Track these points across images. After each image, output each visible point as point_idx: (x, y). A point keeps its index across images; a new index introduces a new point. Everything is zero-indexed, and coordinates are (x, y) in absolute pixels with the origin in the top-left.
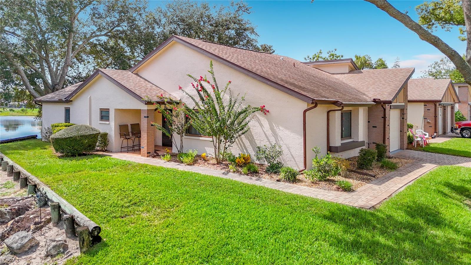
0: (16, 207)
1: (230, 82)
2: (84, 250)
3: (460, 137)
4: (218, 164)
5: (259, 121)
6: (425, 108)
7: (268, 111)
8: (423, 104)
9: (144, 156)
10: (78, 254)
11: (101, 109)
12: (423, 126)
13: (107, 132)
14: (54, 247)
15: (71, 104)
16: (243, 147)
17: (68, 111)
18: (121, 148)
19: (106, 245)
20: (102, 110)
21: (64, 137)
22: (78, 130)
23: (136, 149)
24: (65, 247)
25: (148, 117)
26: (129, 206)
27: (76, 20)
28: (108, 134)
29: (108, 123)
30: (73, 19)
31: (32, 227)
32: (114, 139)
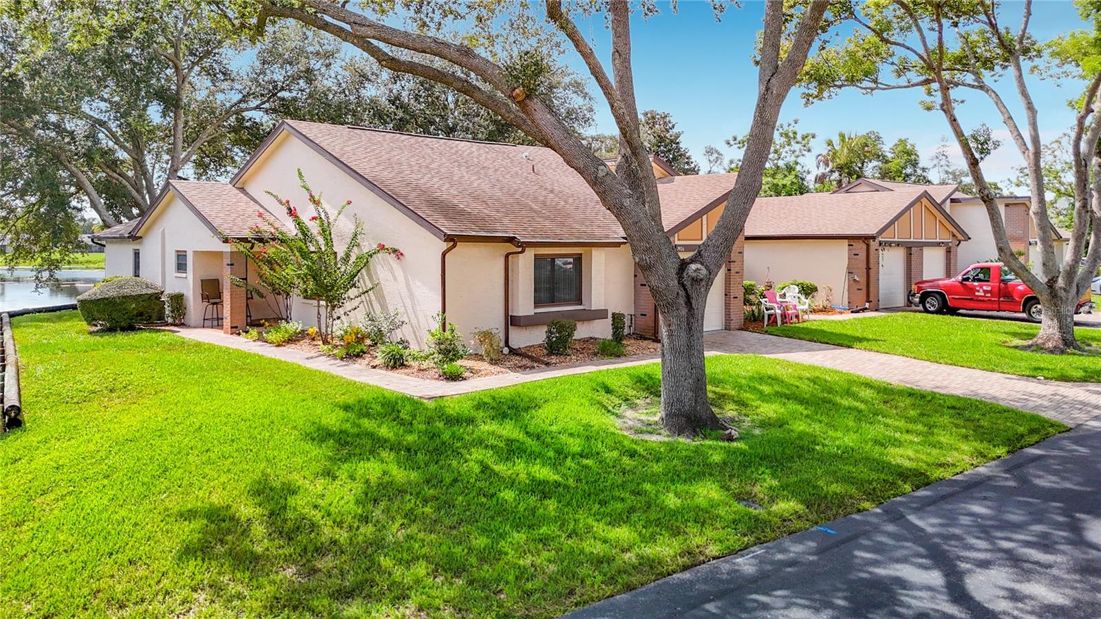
1: (349, 203)
3: (920, 312)
5: (392, 271)
6: (849, 250)
7: (402, 254)
8: (846, 242)
9: (227, 333)
11: (178, 251)
12: (846, 287)
13: (183, 291)
15: (141, 243)
17: (137, 254)
18: (204, 319)
20: (179, 254)
21: (94, 297)
22: (121, 287)
23: (217, 322)
25: (232, 265)
27: (186, 83)
28: (183, 295)
29: (184, 275)
30: (181, 82)
32: (192, 303)
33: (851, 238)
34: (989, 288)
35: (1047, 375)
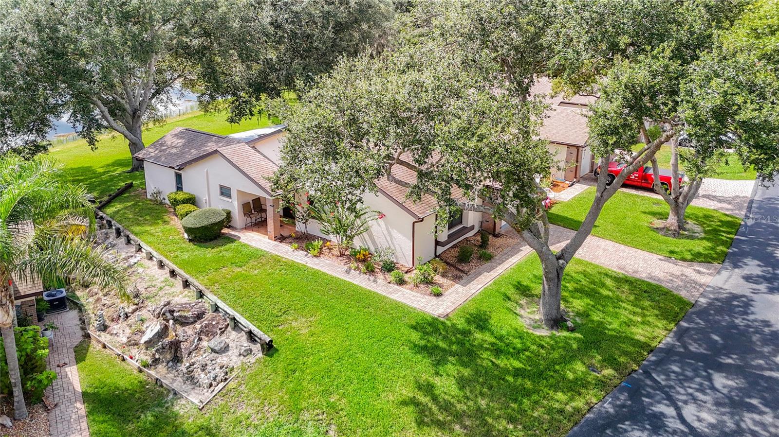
0: (196, 313)
2: (265, 353)
4: (341, 256)
7: (385, 215)
8: (566, 146)
9: (272, 240)
10: (260, 355)
11: (220, 185)
13: (231, 209)
14: (245, 351)
15: (183, 171)
16: (364, 240)
17: (178, 175)
18: (246, 225)
19: (277, 350)
20: (221, 187)
24: (251, 350)
25: (273, 206)
26: (281, 316)
29: (230, 200)
31: (219, 332)
32: (238, 218)
33: (569, 146)
34: (637, 175)
35: (677, 258)
